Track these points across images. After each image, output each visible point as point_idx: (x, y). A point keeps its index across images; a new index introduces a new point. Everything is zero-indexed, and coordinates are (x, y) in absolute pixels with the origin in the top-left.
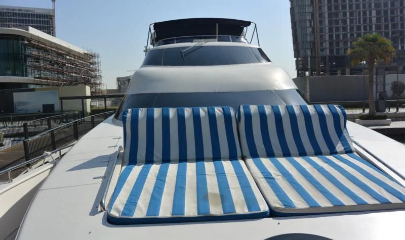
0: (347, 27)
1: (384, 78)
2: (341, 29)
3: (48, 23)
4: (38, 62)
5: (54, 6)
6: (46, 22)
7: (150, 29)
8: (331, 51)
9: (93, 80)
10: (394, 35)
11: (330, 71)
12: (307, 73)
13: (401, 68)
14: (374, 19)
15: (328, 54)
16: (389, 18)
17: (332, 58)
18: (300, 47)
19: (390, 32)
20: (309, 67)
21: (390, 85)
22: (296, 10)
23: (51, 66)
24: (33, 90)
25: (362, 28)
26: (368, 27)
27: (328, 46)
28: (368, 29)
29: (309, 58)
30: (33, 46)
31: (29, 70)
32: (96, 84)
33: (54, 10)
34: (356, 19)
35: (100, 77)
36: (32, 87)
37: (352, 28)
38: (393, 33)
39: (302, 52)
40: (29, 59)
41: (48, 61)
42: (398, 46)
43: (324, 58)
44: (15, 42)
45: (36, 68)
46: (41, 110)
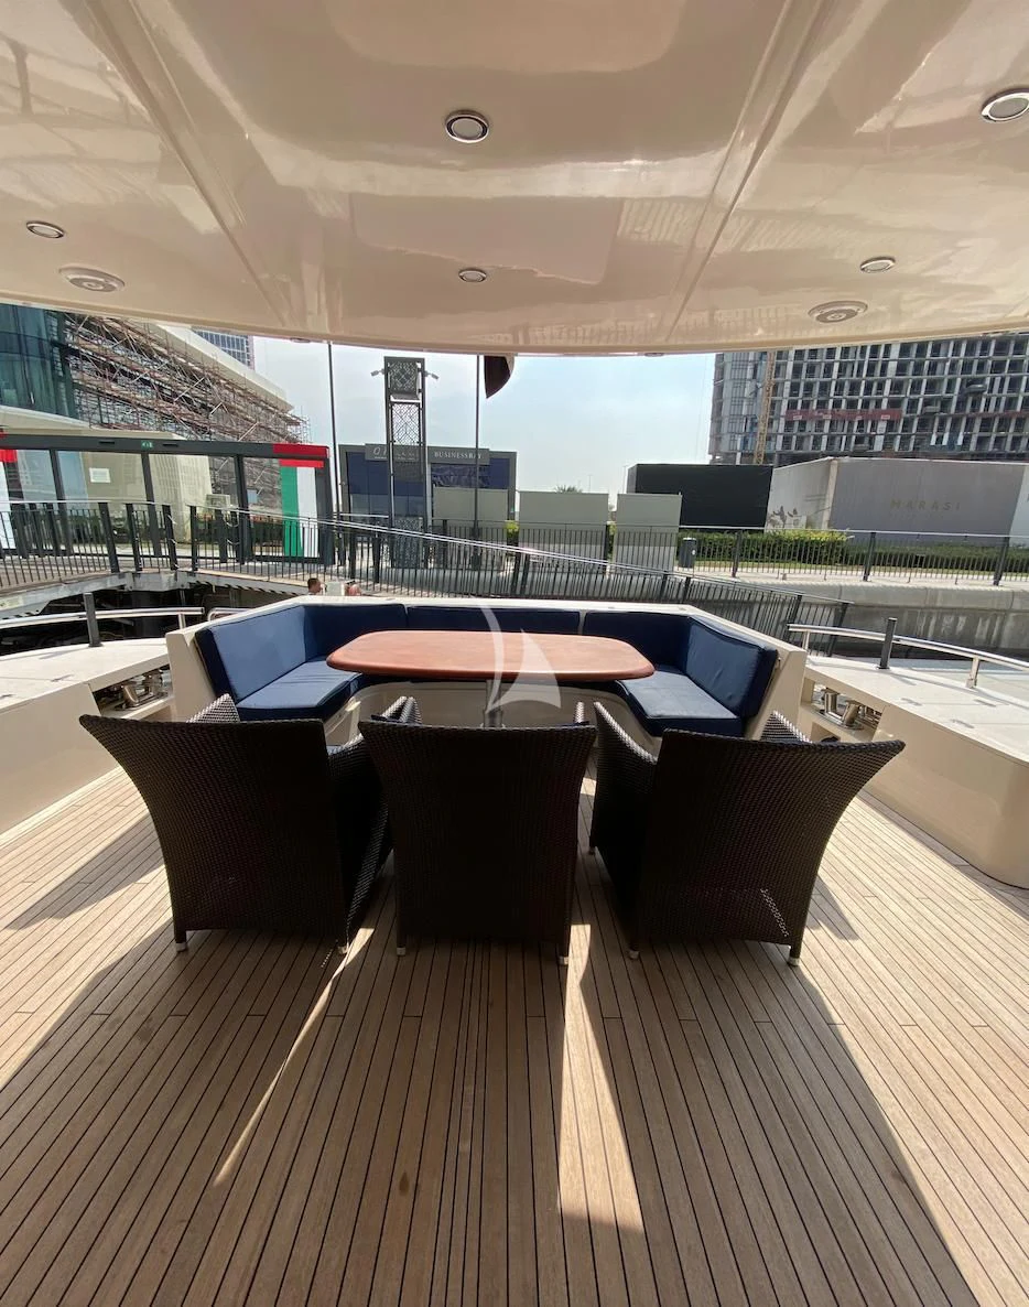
0: (831, 382)
2: (816, 389)
14: (892, 366)
15: (779, 448)
16: (927, 363)
18: (725, 429)
19: (921, 400)
25: (862, 388)
26: (875, 385)
27: (781, 429)
28: (874, 389)
29: (739, 454)
34: (853, 363)
37: (840, 387)
38: (927, 403)
39: (725, 440)
42: (930, 436)
43: (768, 457)
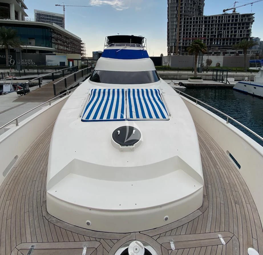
0: (191, 32)
1: (202, 57)
2: (188, 33)
3: (61, 21)
4: (57, 41)
5: (64, 13)
6: (60, 20)
7: (106, 39)
8: (183, 44)
9: (82, 52)
10: (212, 37)
11: (182, 53)
12: (172, 54)
13: (213, 53)
14: (203, 29)
16: (210, 28)
17: (183, 47)
18: (170, 41)
19: (210, 35)
20: (173, 51)
21: (206, 61)
22: (170, 23)
23: (63, 44)
24: (55, 55)
25: (198, 33)
26: (200, 32)
27: (182, 42)
29: (173, 47)
30: (55, 33)
31: (53, 45)
32: (83, 54)
33: (64, 15)
34: (195, 28)
35: (85, 51)
36: (54, 53)
37: (193, 33)
39: (170, 44)
40: (53, 39)
41: (62, 41)
42: (213, 42)
43: (180, 47)
44: (47, 30)
45: (56, 44)
46: (59, 65)
